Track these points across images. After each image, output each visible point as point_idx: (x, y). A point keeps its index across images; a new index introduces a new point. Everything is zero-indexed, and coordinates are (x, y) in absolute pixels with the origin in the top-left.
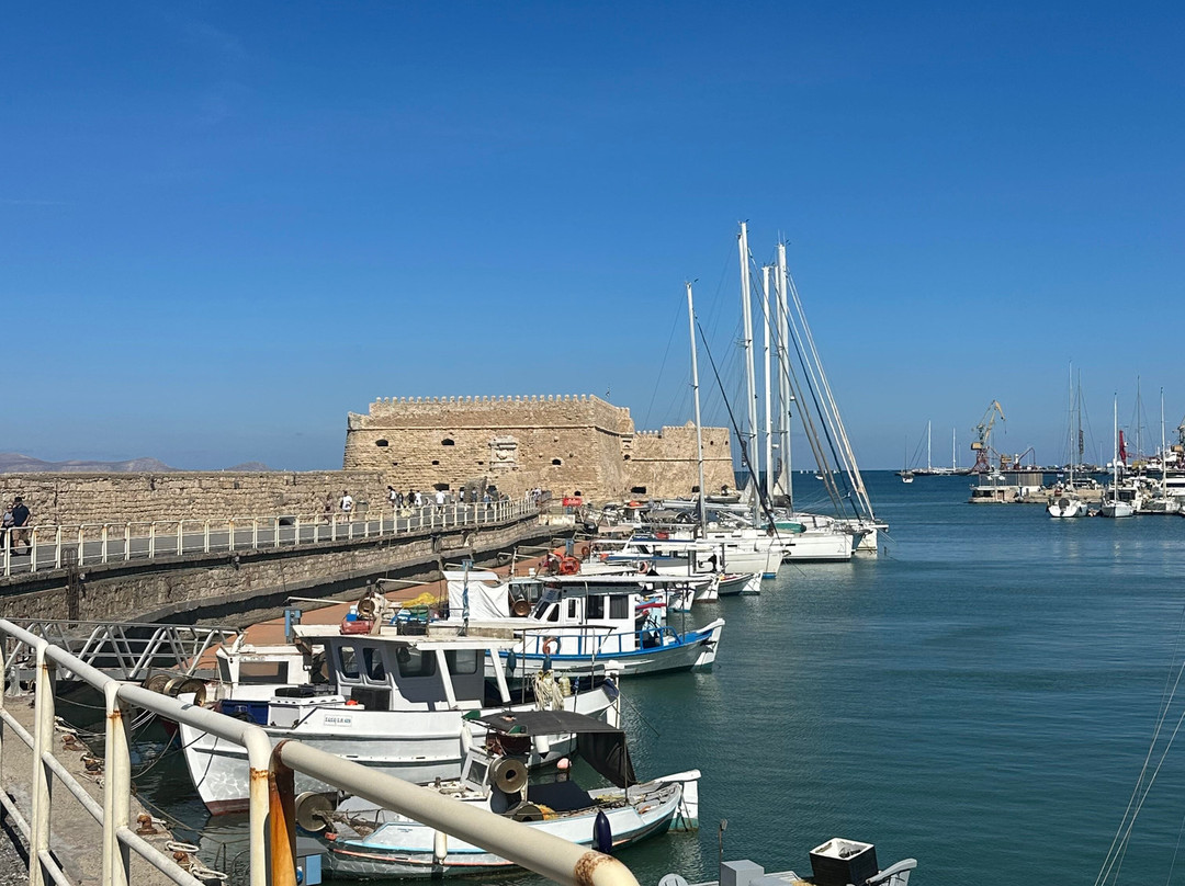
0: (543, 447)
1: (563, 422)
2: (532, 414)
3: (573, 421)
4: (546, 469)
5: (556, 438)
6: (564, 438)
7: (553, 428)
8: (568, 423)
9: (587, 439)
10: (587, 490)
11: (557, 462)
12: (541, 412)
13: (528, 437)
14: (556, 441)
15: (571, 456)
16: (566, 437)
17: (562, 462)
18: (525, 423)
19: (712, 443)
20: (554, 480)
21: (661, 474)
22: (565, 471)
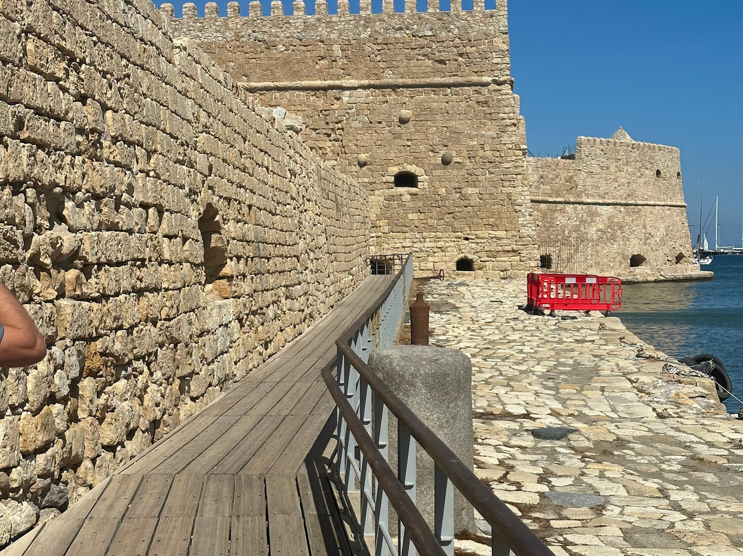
0: (366, 139)
1: (424, 70)
2: (336, 48)
3: (451, 66)
4: (377, 199)
5: (405, 113)
6: (425, 113)
7: (394, 87)
8: (436, 72)
9: (491, 117)
10: (493, 255)
11: (406, 179)
12: (361, 44)
13: (325, 112)
14: (403, 121)
15: (446, 162)
16: (432, 112)
17: (423, 178)
18: (321, 74)
19: (658, 173)
20: (398, 226)
21: (577, 229)
22: (432, 204)
